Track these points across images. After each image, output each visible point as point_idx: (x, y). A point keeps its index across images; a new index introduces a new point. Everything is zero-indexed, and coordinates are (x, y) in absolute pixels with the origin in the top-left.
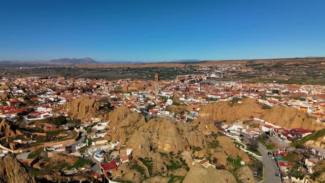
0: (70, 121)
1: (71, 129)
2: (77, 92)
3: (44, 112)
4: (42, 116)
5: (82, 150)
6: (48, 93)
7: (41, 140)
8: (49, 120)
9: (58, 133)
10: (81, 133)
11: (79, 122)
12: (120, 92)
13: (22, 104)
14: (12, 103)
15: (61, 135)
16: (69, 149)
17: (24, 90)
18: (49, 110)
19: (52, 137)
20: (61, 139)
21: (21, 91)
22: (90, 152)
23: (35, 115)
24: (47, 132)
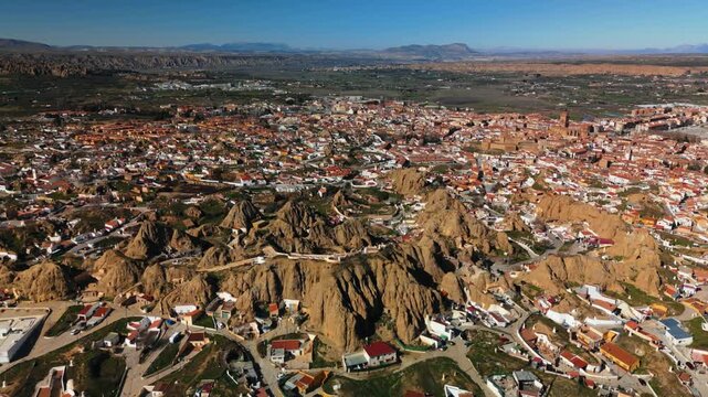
0: (393, 195)
1: (392, 204)
2: (414, 145)
3: (369, 177)
4: (367, 183)
5: (395, 225)
6: (376, 144)
7: (367, 212)
8: (373, 190)
9: (380, 207)
10: (399, 210)
11: (402, 197)
12: (477, 151)
13: (346, 163)
14: (337, 161)
15: (382, 209)
16: (386, 223)
17: (347, 139)
18: (375, 175)
19: (374, 210)
20: (381, 213)
21: (343, 140)
22: (400, 227)
23: (359, 180)
24: (371, 205)
